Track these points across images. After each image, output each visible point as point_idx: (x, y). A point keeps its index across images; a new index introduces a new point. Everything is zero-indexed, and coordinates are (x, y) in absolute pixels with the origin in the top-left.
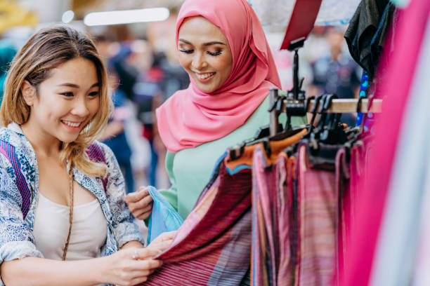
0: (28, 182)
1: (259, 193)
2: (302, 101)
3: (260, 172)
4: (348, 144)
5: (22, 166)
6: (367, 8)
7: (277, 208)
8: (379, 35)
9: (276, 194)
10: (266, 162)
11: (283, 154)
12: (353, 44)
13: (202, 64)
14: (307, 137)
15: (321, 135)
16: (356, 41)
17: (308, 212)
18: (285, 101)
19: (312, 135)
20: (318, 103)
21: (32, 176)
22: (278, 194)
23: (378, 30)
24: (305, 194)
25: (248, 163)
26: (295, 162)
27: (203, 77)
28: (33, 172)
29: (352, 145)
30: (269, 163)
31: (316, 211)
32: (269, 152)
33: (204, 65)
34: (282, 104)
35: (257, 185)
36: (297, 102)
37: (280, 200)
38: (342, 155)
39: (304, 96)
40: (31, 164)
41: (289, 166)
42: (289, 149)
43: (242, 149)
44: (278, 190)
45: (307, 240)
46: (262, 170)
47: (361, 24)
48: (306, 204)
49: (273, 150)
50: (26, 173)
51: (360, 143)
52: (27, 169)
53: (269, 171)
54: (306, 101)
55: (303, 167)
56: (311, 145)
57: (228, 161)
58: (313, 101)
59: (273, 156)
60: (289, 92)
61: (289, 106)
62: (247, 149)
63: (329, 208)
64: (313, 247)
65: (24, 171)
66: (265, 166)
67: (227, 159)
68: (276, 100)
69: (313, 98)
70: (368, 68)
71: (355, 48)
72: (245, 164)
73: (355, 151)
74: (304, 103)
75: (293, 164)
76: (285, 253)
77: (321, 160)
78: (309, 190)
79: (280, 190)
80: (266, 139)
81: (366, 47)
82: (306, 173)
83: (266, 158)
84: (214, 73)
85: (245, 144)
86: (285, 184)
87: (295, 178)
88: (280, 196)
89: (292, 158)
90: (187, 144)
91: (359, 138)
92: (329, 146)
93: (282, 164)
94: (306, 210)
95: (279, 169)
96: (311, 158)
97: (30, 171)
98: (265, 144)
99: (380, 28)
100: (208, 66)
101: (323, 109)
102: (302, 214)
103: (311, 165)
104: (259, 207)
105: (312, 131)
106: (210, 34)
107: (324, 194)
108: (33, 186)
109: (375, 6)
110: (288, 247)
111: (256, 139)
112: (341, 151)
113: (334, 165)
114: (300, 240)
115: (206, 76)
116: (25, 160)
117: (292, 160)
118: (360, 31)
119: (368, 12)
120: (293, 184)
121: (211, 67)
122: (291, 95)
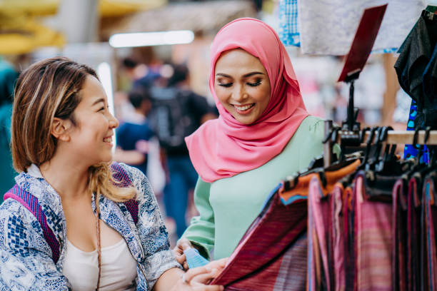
0: (56, 234)
1: (315, 223)
2: (356, 132)
3: (316, 203)
4: (405, 176)
5: (47, 218)
6: (419, 38)
7: (332, 238)
8: (432, 65)
9: (331, 224)
10: (322, 193)
11: (339, 185)
12: (403, 74)
13: (243, 95)
14: (362, 167)
15: (377, 166)
16: (406, 71)
17: (365, 243)
18: (340, 132)
19: (367, 167)
20: (373, 135)
21: (59, 226)
22: (333, 225)
23: (431, 61)
24: (362, 225)
25: (302, 193)
26: (351, 193)
27: (243, 108)
28: (59, 221)
29: (410, 176)
30: (325, 193)
31: (373, 242)
32: (325, 182)
33: (245, 96)
34: (337, 135)
35: (313, 215)
36: (351, 133)
37: (336, 231)
38: (399, 186)
39: (359, 127)
40: (57, 213)
41: (345, 197)
42: (345, 179)
43: (296, 180)
44: (333, 220)
45: (364, 271)
46: (318, 200)
47: (412, 54)
48: (362, 235)
49: (328, 180)
50: (52, 225)
51: (417, 175)
52: (53, 220)
53: (325, 201)
54: (361, 133)
55: (360, 198)
56: (368, 176)
57: (283, 192)
58: (368, 133)
59: (329, 187)
60: (343, 123)
61: (343, 137)
62: (302, 179)
63: (385, 240)
64: (370, 279)
65: (50, 223)
66: (321, 196)
67: (281, 190)
68: (330, 131)
69: (368, 129)
70: (417, 98)
71: (404, 78)
72: (299, 195)
73: (412, 183)
74: (359, 134)
75: (349, 195)
76: (340, 283)
77: (378, 192)
78: (365, 221)
79: (335, 221)
80: (321, 170)
81: (417, 77)
82: (362, 204)
83: (322, 188)
84: (254, 105)
85: (300, 175)
86: (341, 214)
87: (351, 208)
88: (335, 226)
89: (348, 188)
90: (224, 174)
91: (416, 170)
92: (385, 178)
93: (338, 195)
94: (362, 242)
95: (335, 199)
96: (368, 189)
97: (56, 221)
98: (321, 174)
99: (433, 58)
100: (249, 97)
101: (379, 141)
102: (359, 245)
103: (368, 197)
104: (315, 236)
105: (366, 162)
106: (249, 65)
107: (380, 225)
108: (61, 236)
109: (427, 36)
110: (343, 278)
111: (309, 170)
112: (399, 183)
113: (391, 196)
114: (357, 271)
115: (246, 108)
116: (49, 211)
117: (348, 191)
118: (411, 61)
119: (420, 42)
120: (349, 215)
121: (251, 98)
122: (345, 126)
